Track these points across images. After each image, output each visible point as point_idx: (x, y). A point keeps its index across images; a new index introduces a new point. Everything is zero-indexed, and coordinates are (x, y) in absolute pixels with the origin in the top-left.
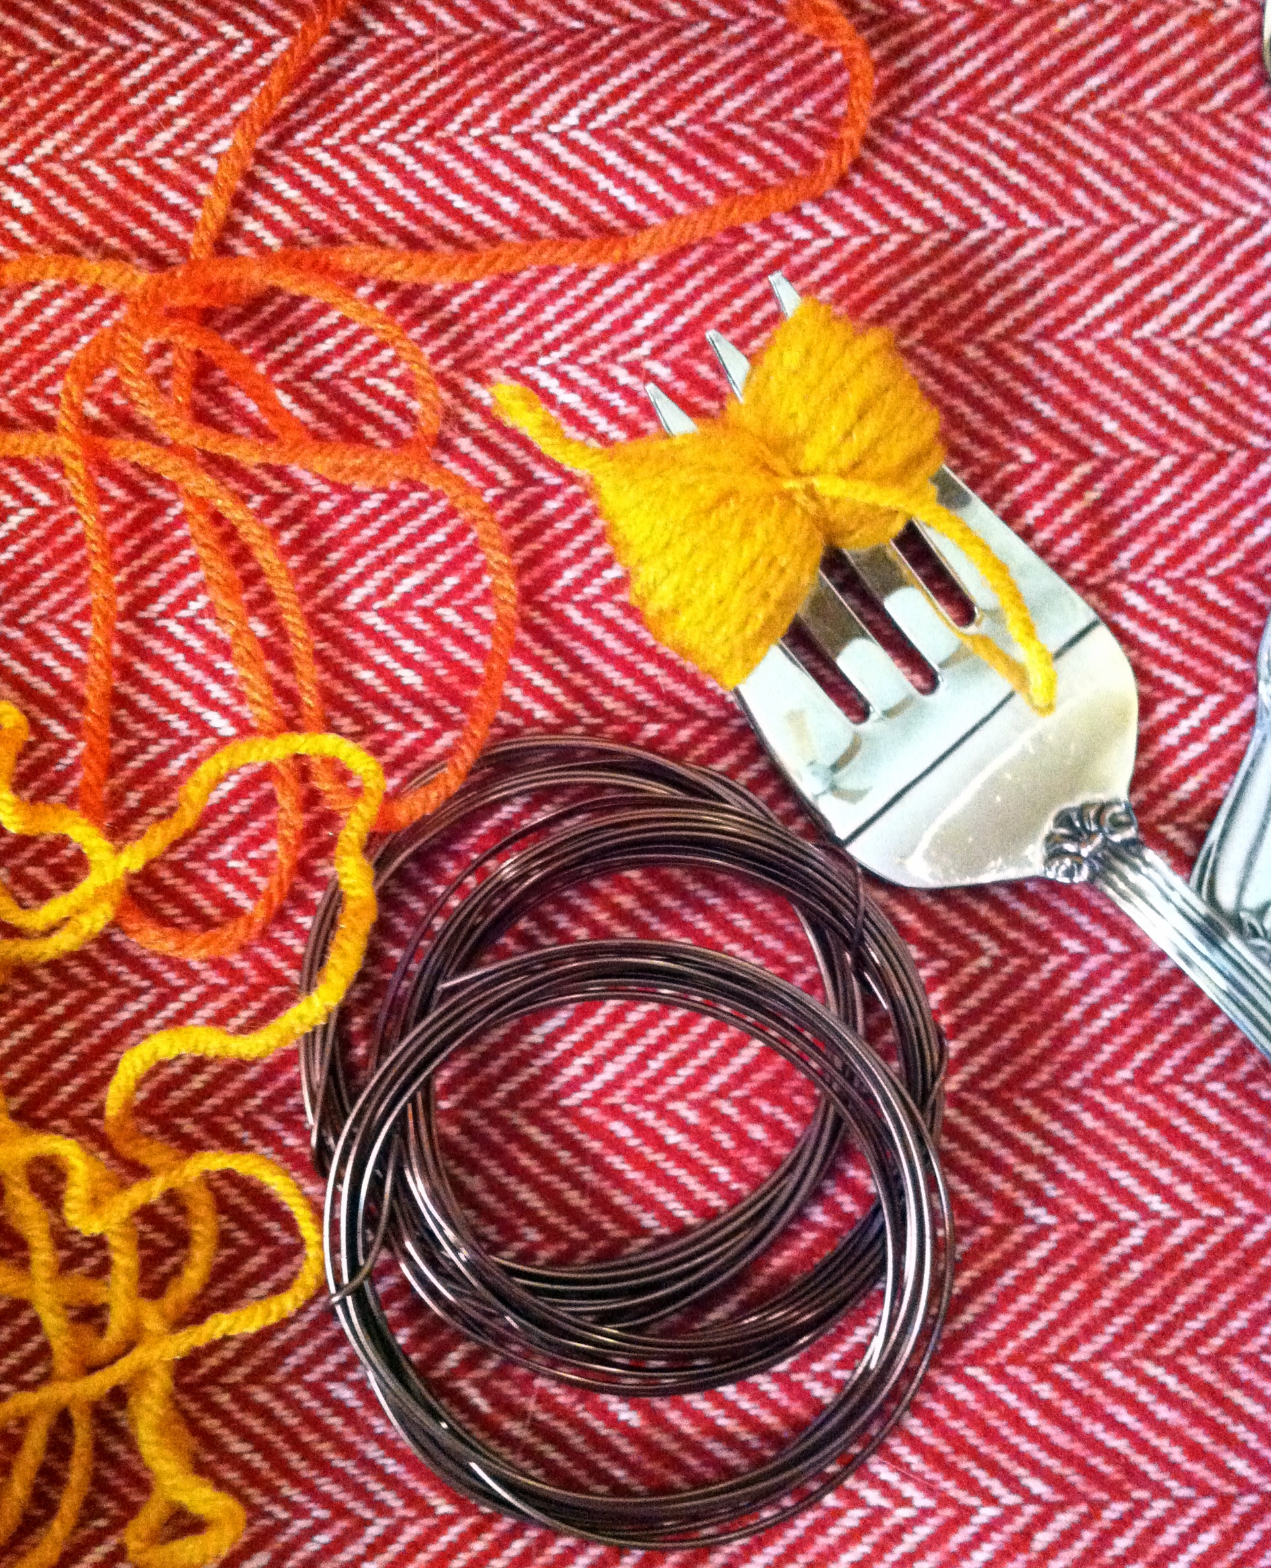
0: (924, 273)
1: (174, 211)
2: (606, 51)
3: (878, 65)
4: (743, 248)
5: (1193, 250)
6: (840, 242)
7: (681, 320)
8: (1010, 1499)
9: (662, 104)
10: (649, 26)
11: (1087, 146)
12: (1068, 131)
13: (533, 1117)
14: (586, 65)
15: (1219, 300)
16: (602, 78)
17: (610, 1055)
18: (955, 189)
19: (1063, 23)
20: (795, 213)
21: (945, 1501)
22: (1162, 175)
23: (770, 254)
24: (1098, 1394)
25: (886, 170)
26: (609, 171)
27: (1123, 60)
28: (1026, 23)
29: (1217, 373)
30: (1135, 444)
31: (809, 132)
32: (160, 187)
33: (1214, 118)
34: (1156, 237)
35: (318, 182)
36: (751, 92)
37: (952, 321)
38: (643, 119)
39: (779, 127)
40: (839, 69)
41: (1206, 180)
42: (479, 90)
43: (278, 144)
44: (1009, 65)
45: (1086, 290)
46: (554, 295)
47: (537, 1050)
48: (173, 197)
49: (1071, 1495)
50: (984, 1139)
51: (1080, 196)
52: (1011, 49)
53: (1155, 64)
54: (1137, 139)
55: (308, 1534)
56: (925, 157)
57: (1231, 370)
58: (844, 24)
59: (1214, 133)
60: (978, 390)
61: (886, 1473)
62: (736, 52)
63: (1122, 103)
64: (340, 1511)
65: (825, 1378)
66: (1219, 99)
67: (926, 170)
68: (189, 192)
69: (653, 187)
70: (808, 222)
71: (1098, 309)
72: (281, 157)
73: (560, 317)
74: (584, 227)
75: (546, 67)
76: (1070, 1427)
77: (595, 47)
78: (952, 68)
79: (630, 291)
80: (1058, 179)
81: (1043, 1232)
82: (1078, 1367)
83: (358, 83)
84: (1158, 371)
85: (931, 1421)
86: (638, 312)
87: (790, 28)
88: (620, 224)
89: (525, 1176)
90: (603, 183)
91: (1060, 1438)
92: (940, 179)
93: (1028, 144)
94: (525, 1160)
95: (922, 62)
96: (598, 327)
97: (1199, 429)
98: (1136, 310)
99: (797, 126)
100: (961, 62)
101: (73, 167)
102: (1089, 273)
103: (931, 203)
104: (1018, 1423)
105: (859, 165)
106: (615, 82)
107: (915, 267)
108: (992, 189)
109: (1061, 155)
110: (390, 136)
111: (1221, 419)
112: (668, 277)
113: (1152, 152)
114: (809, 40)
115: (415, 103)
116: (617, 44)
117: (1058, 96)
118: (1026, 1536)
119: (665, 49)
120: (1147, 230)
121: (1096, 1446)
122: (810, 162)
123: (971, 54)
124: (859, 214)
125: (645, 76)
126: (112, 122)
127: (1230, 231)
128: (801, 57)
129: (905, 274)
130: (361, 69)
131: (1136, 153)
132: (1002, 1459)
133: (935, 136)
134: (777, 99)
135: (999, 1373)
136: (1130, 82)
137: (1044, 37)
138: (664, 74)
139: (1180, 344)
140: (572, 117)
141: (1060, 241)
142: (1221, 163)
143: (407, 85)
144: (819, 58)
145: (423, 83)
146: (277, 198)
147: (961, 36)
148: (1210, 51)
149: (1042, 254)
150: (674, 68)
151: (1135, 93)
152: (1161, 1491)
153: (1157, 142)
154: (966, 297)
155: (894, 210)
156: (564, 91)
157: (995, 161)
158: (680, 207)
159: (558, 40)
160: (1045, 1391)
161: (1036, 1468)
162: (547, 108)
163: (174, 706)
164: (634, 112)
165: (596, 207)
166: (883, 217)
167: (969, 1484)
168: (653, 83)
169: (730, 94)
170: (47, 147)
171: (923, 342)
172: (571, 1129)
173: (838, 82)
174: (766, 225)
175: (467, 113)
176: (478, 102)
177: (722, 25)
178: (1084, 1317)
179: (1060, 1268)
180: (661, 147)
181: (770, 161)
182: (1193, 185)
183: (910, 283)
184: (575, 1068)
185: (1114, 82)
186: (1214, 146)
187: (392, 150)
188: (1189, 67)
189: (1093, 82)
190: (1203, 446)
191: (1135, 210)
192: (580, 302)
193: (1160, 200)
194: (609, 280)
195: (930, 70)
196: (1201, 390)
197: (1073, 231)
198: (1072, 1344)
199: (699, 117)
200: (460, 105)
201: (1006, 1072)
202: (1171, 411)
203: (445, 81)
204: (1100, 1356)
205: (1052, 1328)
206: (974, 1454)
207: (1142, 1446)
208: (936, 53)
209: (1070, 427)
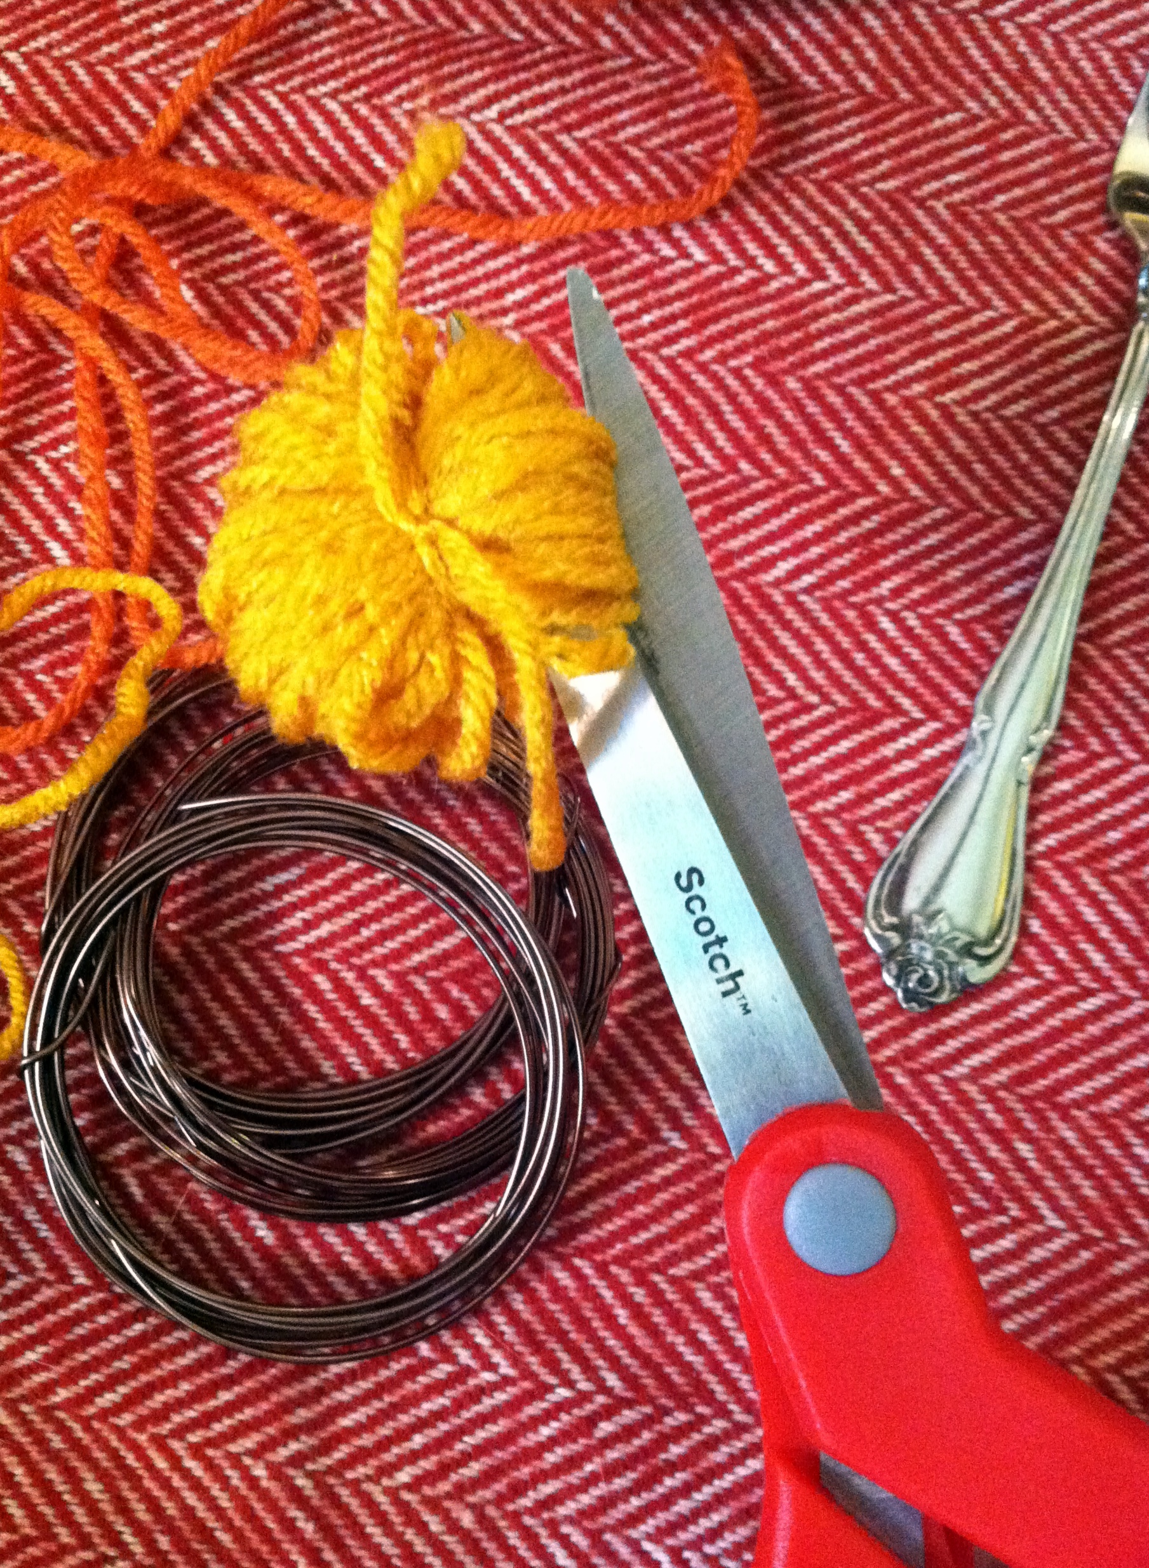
0: (769, 307)
1: (134, 118)
2: (535, 64)
3: (766, 124)
4: (615, 253)
5: (1007, 337)
6: (700, 266)
7: (546, 302)
8: (584, 1385)
9: (573, 117)
10: (578, 51)
11: (934, 230)
12: (919, 214)
13: (248, 954)
14: (516, 71)
15: (1019, 385)
16: (527, 84)
17: (329, 915)
18: (808, 241)
19: (938, 123)
20: (664, 230)
21: (527, 1374)
22: (994, 269)
23: (637, 263)
24: (686, 1309)
25: (753, 213)
26: (514, 163)
27: (985, 165)
28: (905, 117)
29: (1002, 447)
30: (915, 491)
31: (695, 168)
32: (128, 96)
33: (1053, 231)
34: (976, 320)
35: (263, 119)
36: (652, 123)
37: (782, 353)
38: (553, 126)
39: (668, 156)
40: (732, 121)
41: (1032, 282)
42: (419, 72)
43: (238, 80)
44: (881, 148)
45: (904, 352)
46: (442, 257)
47: (266, 897)
48: (137, 106)
49: (640, 1395)
50: (640, 1061)
51: (917, 271)
52: (888, 135)
53: (1011, 175)
54: (979, 234)
56: (789, 209)
57: (1015, 447)
58: (743, 82)
59: (1049, 243)
60: (789, 416)
61: (481, 1338)
62: (648, 88)
63: (973, 201)
65: (447, 1239)
66: (1062, 215)
67: (786, 220)
68: (152, 106)
69: (548, 184)
70: (676, 243)
71: (910, 370)
72: (237, 93)
73: (443, 277)
74: (482, 205)
75: (481, 66)
76: (654, 1332)
77: (528, 58)
78: (831, 140)
79: (508, 268)
80: (902, 253)
81: (671, 1155)
82: (673, 1281)
83: (319, 46)
84: (950, 434)
85: (532, 1298)
86: (511, 287)
87: (699, 78)
88: (513, 210)
89: (227, 1004)
90: (506, 171)
91: (643, 1341)
92: (797, 230)
93: (882, 218)
94: (231, 991)
95: (807, 130)
96: (474, 292)
97: (975, 491)
98: (942, 379)
99: (684, 160)
100: (841, 137)
101: (59, 63)
102: (910, 338)
103: (784, 249)
104: (610, 1319)
105: (728, 202)
106: (537, 90)
107: (761, 301)
108: (841, 250)
109: (908, 233)
110: (334, 95)
111: (996, 487)
112: (543, 263)
113: (991, 249)
114: (714, 91)
115: (362, 71)
116: (546, 59)
117: (918, 183)
118: (591, 1421)
119: (587, 72)
120: (968, 313)
121: (675, 1357)
122: (686, 189)
123: (852, 132)
124: (721, 245)
125: (563, 91)
126: (101, 33)
127: (1041, 329)
128: (704, 104)
129: (749, 305)
130: (324, 34)
131: (976, 246)
132: (587, 1347)
133: (802, 194)
134: (674, 134)
135: (602, 1270)
136: (985, 185)
137: (919, 131)
138: (580, 92)
139: (975, 416)
140: (493, 112)
141: (891, 306)
142: (1048, 270)
143: (358, 56)
144: (719, 108)
145: (373, 57)
146: (224, 125)
147: (847, 114)
148: (1063, 174)
149: (874, 313)
150: (591, 90)
151: (987, 196)
152: (723, 1412)
153: (996, 239)
154: (797, 335)
155: (752, 248)
156: (491, 88)
157: (849, 225)
158: (567, 206)
159: (498, 46)
160: (639, 1295)
161: (615, 1363)
162: (473, 98)
163: (24, 530)
164: (547, 118)
165: (496, 191)
166: (741, 252)
167: (553, 1365)
168: (570, 98)
169: (634, 121)
170: (41, 42)
171: (753, 365)
172: (280, 973)
173: (730, 131)
174: (637, 234)
175: (403, 89)
176: (416, 82)
177: (640, 62)
178: (691, 1237)
179: (679, 1189)
180: (563, 152)
181: (653, 184)
182: (1020, 284)
183: (752, 313)
184: (295, 920)
185: (969, 183)
186: (1046, 254)
187: (332, 106)
188: (1041, 183)
189: (953, 178)
190: (973, 505)
191: (963, 294)
192: (464, 268)
193: (987, 290)
194: (494, 254)
195: (813, 138)
196: (985, 460)
197: (904, 300)
198: (673, 1259)
199: (602, 135)
200: (398, 82)
202: (953, 470)
203: (392, 59)
204: (697, 1276)
205: (659, 1240)
206: (562, 1336)
207: (716, 1367)
208: (819, 126)
209: (860, 463)
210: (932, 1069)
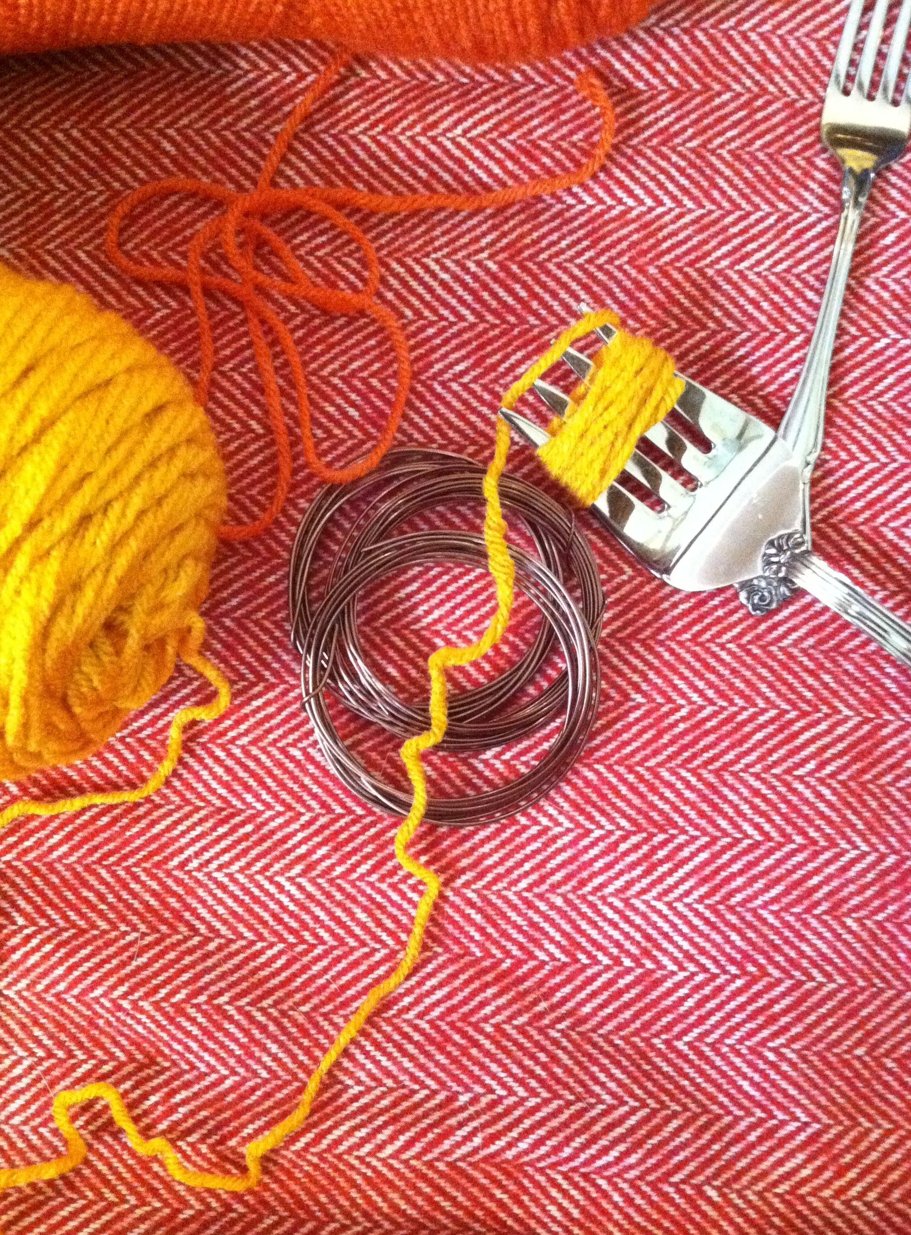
0: (633, 226)
1: (250, 161)
2: (479, 97)
3: (618, 117)
4: (540, 206)
5: (771, 227)
6: (591, 207)
7: (505, 241)
8: (609, 827)
9: (505, 127)
10: (502, 85)
11: (722, 167)
12: (713, 159)
13: (397, 633)
14: (468, 103)
15: (781, 254)
16: (476, 111)
17: (438, 606)
18: (651, 185)
19: (717, 101)
20: (569, 190)
21: (578, 825)
22: (760, 186)
23: (554, 210)
24: (657, 783)
25: (617, 173)
26: (475, 160)
27: (747, 123)
28: (698, 100)
29: (776, 290)
30: (730, 324)
31: (581, 149)
32: (243, 148)
33: (790, 158)
34: (753, 218)
35: (326, 153)
36: (552, 125)
37: (644, 253)
38: (495, 134)
39: (564, 145)
40: (598, 117)
41: (782, 191)
42: (412, 112)
43: (305, 130)
44: (686, 122)
45: (713, 243)
46: (441, 222)
47: (401, 601)
48: (250, 154)
49: (640, 829)
50: (615, 661)
51: (716, 194)
52: (689, 113)
53: (763, 127)
54: (749, 167)
55: (272, 819)
56: (638, 166)
58: (603, 94)
59: (790, 166)
60: (653, 290)
61: (551, 810)
62: (546, 103)
63: (743, 146)
64: (289, 808)
65: (526, 764)
66: (795, 148)
67: (637, 173)
68: (258, 152)
69: (497, 170)
70: (575, 196)
71: (719, 253)
72: (306, 137)
73: (444, 234)
74: (460, 188)
75: (447, 102)
76: (641, 796)
77: (474, 94)
78: (657, 120)
79: (480, 224)
80: (705, 184)
81: (638, 706)
82: (648, 769)
83: (350, 102)
84: (746, 287)
85: (574, 787)
86: (484, 235)
87: (576, 92)
88: (478, 188)
89: (391, 661)
90: (472, 165)
91: (636, 801)
92: (644, 179)
93: (692, 164)
94: (391, 653)
95: (642, 116)
96: (463, 241)
97: (763, 319)
98: (737, 255)
99: (574, 145)
100: (662, 118)
101: (198, 132)
102: (717, 234)
103: (638, 191)
104: (618, 793)
105: (603, 168)
106: (482, 113)
107: (628, 223)
108: (671, 187)
109: (708, 172)
110: (364, 132)
111: (776, 315)
112: (500, 218)
113: (756, 174)
114: (584, 100)
115: (379, 115)
116: (485, 93)
117: (710, 140)
118: (616, 844)
119: (510, 97)
120: (749, 214)
121: (653, 807)
122: (578, 164)
123: (668, 114)
124: (601, 193)
125: (498, 112)
126: (220, 111)
127: (790, 219)
128: (580, 108)
129: (622, 227)
130: (352, 94)
131: (748, 174)
132: (608, 808)
133: (644, 156)
134: (565, 130)
135: (610, 768)
136: (749, 136)
137: (707, 108)
138: (508, 112)
139: (759, 274)
140: (459, 130)
141: (702, 216)
142: (791, 183)
143: (375, 105)
144: (589, 110)
145: (383, 105)
146: (303, 159)
147: (664, 103)
148: (793, 122)
149: (693, 222)
150: (514, 109)
151: (751, 142)
152: (683, 831)
153: (758, 168)
154: (652, 241)
155: (620, 193)
156: (456, 116)
157: (673, 171)
158: (510, 182)
159: (454, 88)
160: (631, 778)
161: (624, 815)
162: (445, 124)
164: (491, 130)
165: (467, 178)
166: (613, 196)
167: (590, 818)
168: (502, 115)
169: (540, 125)
170: (185, 121)
171: (628, 262)
172: (415, 640)
173: (598, 123)
174: (553, 195)
175: (405, 123)
176: (411, 118)
177: (540, 87)
178: (654, 746)
179: (645, 723)
180: (503, 150)
181: (558, 162)
182: (775, 192)
183: (624, 231)
184: (420, 610)
185: (740, 135)
186: (789, 173)
187: (365, 139)
188: (781, 130)
189: (730, 134)
190: (764, 328)
191: (744, 204)
192: (455, 227)
193: (757, 200)
194: (470, 216)
195: (646, 121)
196: (767, 298)
197: (710, 212)
198: (646, 759)
199: (524, 136)
200: (401, 119)
201: (629, 630)
202: (750, 308)
203: (395, 105)
204: (660, 765)
205: (638, 750)
206: (594, 805)
207: (676, 809)
208: (649, 112)
209: (698, 313)
210: (771, 644)
